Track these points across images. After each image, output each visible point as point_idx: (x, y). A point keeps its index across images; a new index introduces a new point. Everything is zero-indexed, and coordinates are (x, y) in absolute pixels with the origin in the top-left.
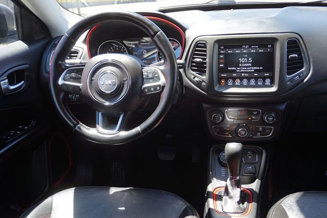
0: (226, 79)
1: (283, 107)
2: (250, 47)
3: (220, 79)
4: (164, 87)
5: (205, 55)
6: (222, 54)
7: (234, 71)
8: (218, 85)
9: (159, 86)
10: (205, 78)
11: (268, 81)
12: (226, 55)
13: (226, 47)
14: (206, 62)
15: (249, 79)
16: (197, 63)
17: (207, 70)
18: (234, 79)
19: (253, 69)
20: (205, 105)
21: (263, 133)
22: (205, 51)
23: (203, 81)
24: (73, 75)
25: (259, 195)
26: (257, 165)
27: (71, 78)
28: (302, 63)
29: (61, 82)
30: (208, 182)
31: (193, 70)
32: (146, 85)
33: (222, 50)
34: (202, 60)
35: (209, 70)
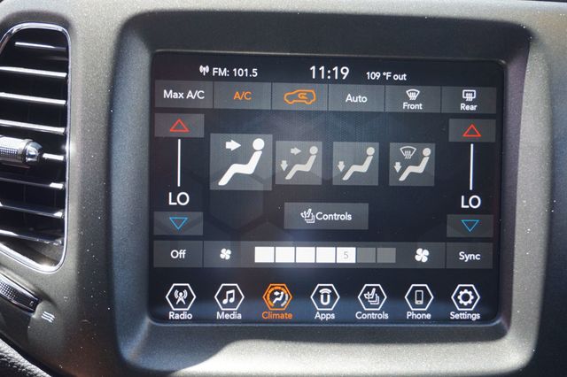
0: (206, 282)
3: (157, 281)
5: (59, 116)
8: (147, 321)
10: (52, 271)
11: (466, 301)
14: (62, 165)
17: (69, 215)
22: (60, 88)
23: (41, 296)
34: (32, 149)
35: (84, 223)
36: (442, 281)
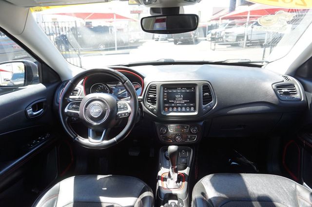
0: (168, 107)
1: (201, 123)
2: (182, 89)
3: (164, 107)
4: (130, 113)
5: (156, 93)
6: (166, 93)
7: (173, 103)
8: (163, 111)
9: (127, 113)
10: (155, 106)
11: (192, 109)
12: (168, 93)
13: (168, 89)
14: (156, 98)
15: (181, 107)
16: (151, 98)
17: (157, 102)
18: (173, 107)
19: (183, 102)
20: (156, 123)
21: (190, 139)
22: (156, 91)
23: (155, 109)
24: (74, 106)
25: (189, 177)
26: (188, 158)
27: (73, 108)
28: (211, 98)
29: (66, 110)
30: (158, 170)
31: (149, 102)
32: (119, 112)
33: (165, 90)
34: (154, 96)
35: (158, 102)
36: (190, 107)
